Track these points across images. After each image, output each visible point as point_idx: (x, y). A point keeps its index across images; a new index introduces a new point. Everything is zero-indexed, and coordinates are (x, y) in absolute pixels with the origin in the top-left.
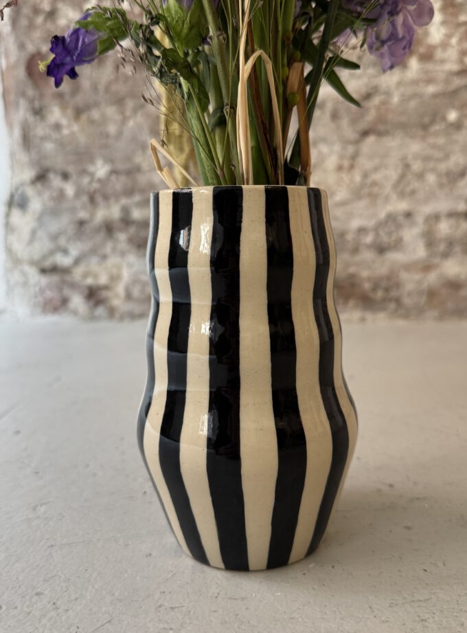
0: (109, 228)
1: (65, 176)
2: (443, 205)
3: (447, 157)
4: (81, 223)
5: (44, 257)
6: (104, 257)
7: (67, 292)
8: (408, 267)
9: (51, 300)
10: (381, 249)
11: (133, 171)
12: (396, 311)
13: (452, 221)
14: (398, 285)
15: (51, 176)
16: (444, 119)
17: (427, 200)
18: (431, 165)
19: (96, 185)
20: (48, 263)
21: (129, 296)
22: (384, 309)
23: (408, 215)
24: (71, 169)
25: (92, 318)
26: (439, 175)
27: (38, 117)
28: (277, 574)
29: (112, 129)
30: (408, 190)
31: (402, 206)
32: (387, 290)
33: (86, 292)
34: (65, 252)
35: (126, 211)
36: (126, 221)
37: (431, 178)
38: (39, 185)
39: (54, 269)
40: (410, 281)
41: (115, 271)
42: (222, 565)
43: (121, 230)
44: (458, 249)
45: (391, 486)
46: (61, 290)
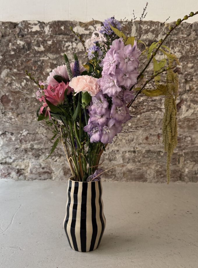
0: (26, 151)
1: (12, 134)
2: (127, 149)
3: (128, 135)
4: (17, 149)
5: (3, 159)
6: (24, 159)
7: (10, 171)
8: (118, 165)
9: (4, 173)
10: (110, 160)
11: (35, 134)
12: (115, 178)
13: (130, 153)
14: (115, 171)
15: (7, 133)
16: (128, 125)
17: (123, 147)
18: (124, 137)
19: (22, 137)
20: (4, 162)
21: (31, 172)
22: (111, 178)
23: (118, 151)
24: (14, 132)
25: (18, 180)
26: (126, 140)
27: (3, 115)
28: (91, 252)
29: (29, 121)
30: (118, 144)
31: (116, 148)
32: (112, 172)
33: (17, 171)
34: (10, 158)
35: (32, 145)
36: (32, 149)
37: (124, 141)
38: (2, 136)
39: (6, 163)
40: (118, 170)
41: (27, 165)
42: (81, 251)
43: (30, 151)
44: (131, 161)
45: (112, 234)
46: (8, 170)
